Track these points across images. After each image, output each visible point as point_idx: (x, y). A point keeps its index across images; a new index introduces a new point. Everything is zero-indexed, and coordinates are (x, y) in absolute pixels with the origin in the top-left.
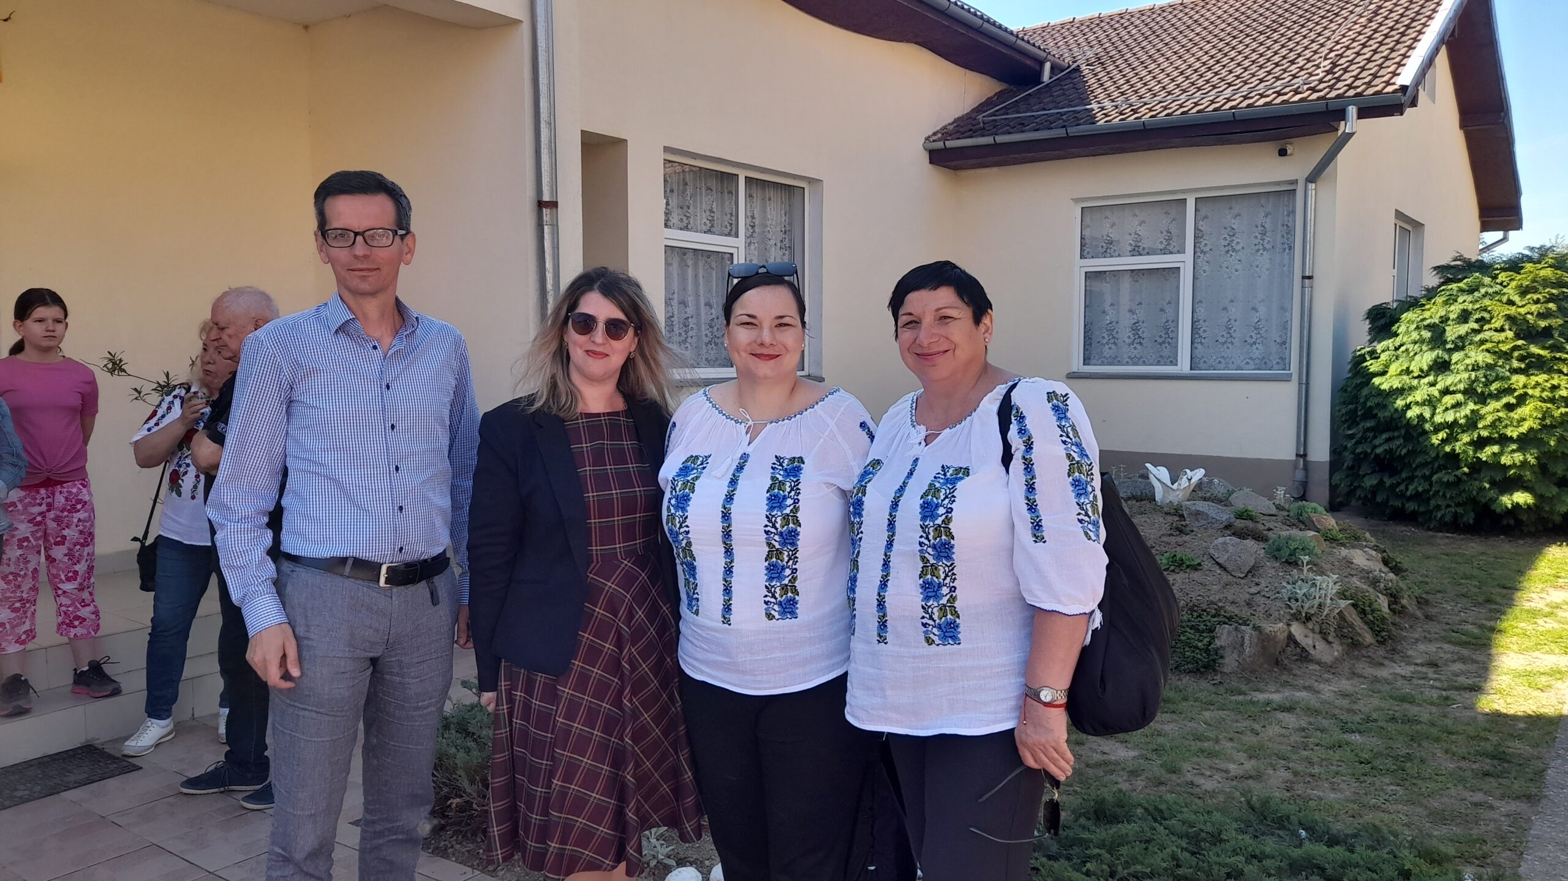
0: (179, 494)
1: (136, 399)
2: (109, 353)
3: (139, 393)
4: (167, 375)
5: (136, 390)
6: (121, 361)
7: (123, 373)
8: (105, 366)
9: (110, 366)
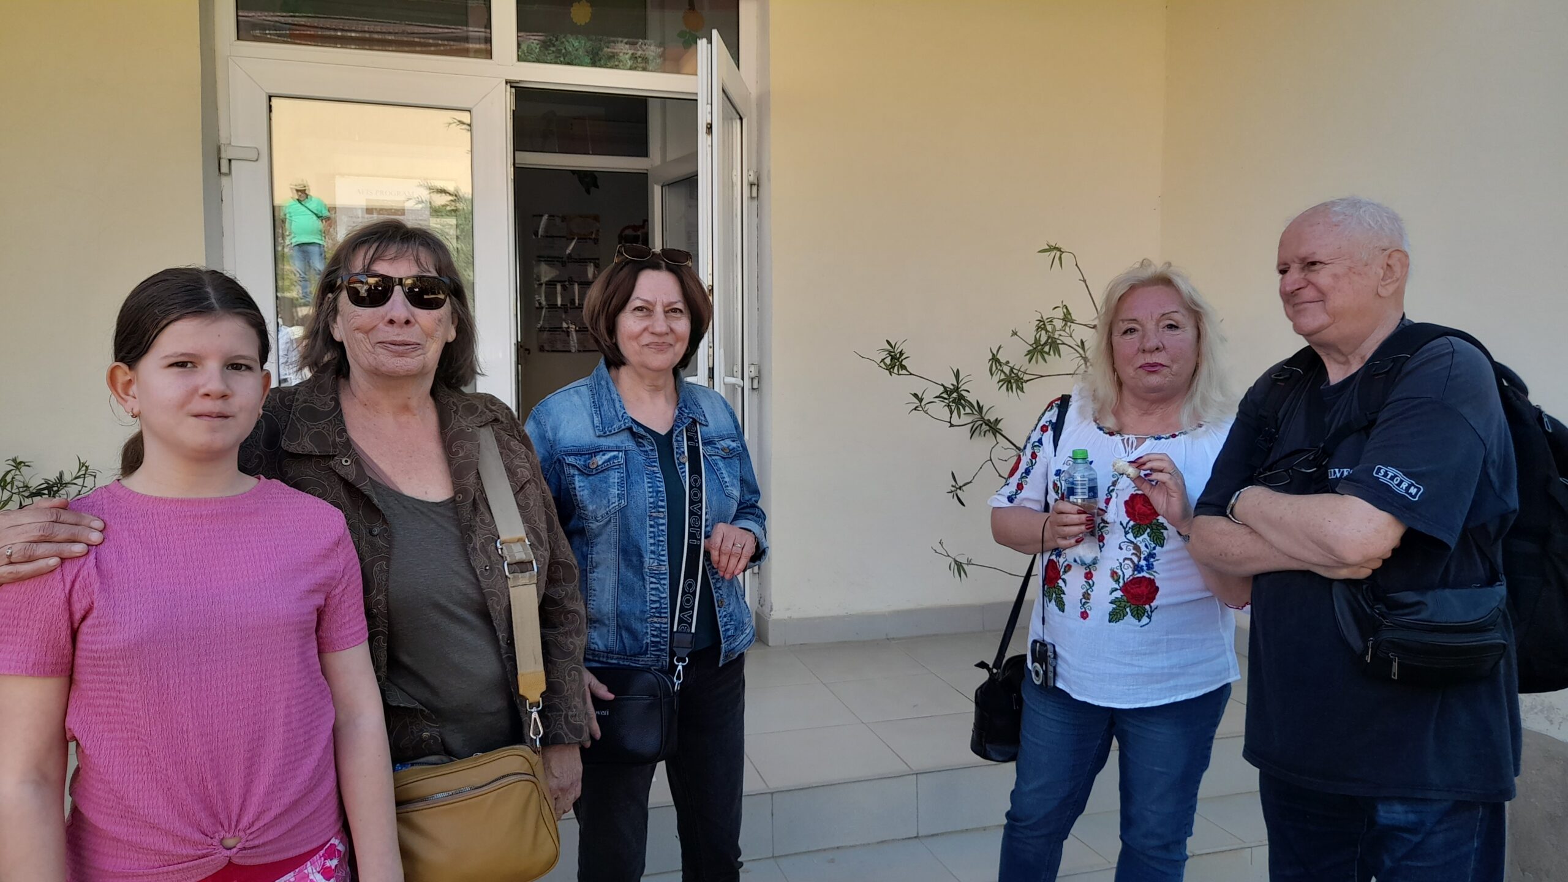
0: (1061, 606)
1: (915, 409)
2: (888, 342)
3: (921, 400)
4: (957, 375)
5: (915, 395)
6: (901, 353)
7: (904, 372)
8: (883, 360)
9: (888, 361)
